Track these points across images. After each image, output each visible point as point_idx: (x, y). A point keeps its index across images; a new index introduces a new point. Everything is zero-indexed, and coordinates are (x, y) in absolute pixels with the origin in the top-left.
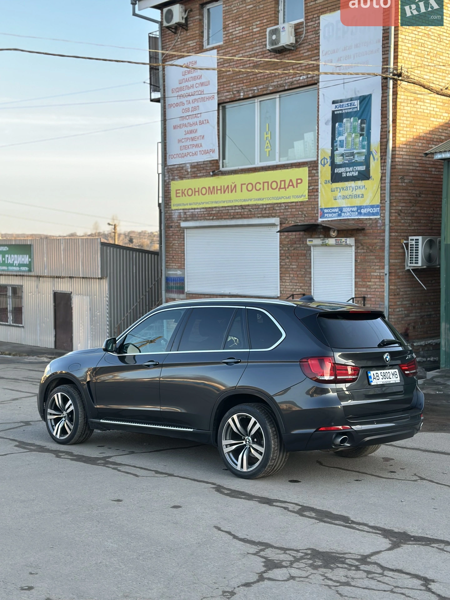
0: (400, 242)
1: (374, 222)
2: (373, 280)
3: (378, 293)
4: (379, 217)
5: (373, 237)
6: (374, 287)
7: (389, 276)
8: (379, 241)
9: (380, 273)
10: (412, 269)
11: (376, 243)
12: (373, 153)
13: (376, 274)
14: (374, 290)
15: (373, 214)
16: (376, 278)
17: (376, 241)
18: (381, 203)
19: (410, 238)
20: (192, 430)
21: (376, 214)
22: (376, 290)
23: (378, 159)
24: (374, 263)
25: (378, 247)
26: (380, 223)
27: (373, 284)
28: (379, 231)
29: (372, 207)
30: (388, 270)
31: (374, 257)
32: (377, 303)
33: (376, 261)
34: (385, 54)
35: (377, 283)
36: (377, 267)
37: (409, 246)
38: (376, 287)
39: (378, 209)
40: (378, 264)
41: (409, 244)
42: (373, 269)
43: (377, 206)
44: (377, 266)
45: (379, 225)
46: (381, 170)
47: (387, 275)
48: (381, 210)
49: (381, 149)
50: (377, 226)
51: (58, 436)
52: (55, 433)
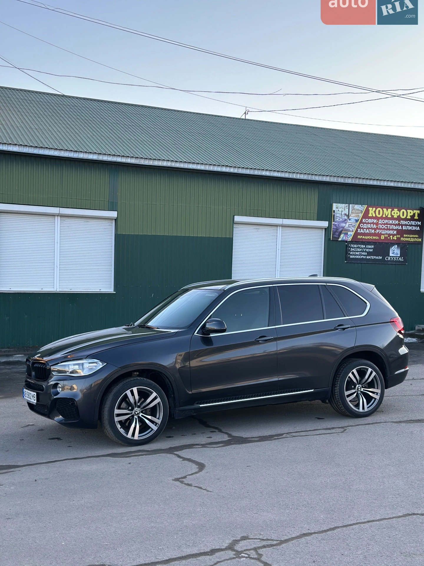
51: (136, 437)
52: (129, 436)
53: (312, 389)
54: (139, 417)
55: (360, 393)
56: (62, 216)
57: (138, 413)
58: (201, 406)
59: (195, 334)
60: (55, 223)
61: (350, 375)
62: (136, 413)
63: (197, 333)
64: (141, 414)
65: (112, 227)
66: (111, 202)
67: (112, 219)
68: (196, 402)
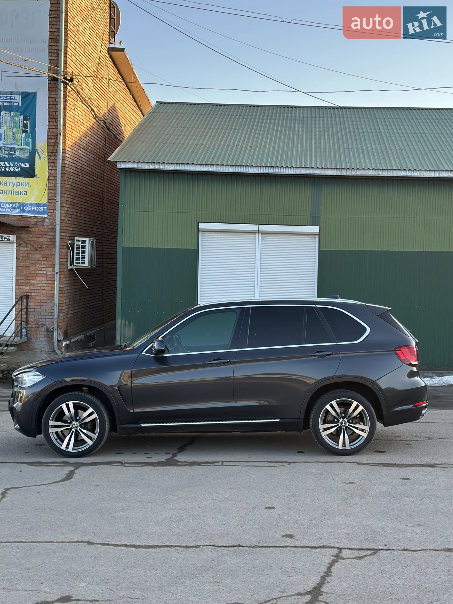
0: (66, 242)
1: (40, 220)
2: (38, 279)
3: (44, 291)
4: (46, 216)
5: (38, 236)
6: (39, 285)
7: (60, 275)
8: (46, 240)
9: (47, 271)
10: (75, 269)
11: (42, 242)
12: (39, 151)
13: (41, 272)
14: (39, 288)
15: (39, 213)
16: (42, 277)
17: (42, 239)
18: (48, 202)
19: (76, 238)
20: (278, 420)
21: (43, 212)
22: (42, 288)
23: (44, 159)
24: (40, 262)
25: (44, 246)
26: (47, 222)
27: (38, 282)
28: (46, 230)
29: (38, 205)
30: (58, 269)
31: (39, 256)
32: (42, 301)
33: (41, 259)
34: (51, 56)
35: (43, 282)
36: (44, 266)
37: (75, 247)
38: (41, 285)
39: (45, 208)
40: (45, 262)
41: (75, 244)
42: (38, 267)
43: (44, 205)
44: (44, 264)
45: (45, 224)
46: (49, 169)
47: (58, 274)
48: (48, 209)
49: (48, 149)
50: (44, 225)
51: (70, 449)
52: (63, 447)
53: (278, 419)
54: (77, 430)
55: (343, 429)
56: (263, 233)
57: (75, 427)
58: (142, 425)
59: (142, 353)
60: (256, 240)
61: (328, 407)
62: (74, 426)
63: (145, 353)
64: (79, 428)
65: (316, 243)
66: (313, 217)
67: (316, 235)
68: (141, 422)
